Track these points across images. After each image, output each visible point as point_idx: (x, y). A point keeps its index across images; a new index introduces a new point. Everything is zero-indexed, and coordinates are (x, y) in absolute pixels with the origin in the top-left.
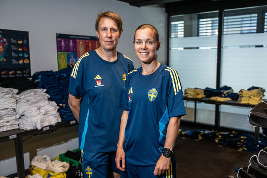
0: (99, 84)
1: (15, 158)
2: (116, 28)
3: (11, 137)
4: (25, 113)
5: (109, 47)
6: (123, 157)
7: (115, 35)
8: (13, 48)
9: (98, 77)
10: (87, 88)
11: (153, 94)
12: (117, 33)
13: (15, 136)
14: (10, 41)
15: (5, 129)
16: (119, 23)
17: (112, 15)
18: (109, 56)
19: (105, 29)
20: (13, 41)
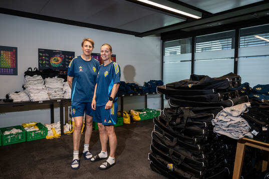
0: (81, 70)
1: (59, 108)
2: (91, 46)
3: (58, 101)
4: (67, 91)
5: (87, 54)
6: (95, 103)
7: (91, 49)
8: (67, 60)
9: (81, 67)
10: (76, 72)
11: (106, 74)
12: (92, 48)
13: (60, 101)
14: (65, 57)
15: (56, 98)
16: (93, 44)
17: (89, 40)
18: (86, 59)
19: (86, 46)
20: (67, 56)
